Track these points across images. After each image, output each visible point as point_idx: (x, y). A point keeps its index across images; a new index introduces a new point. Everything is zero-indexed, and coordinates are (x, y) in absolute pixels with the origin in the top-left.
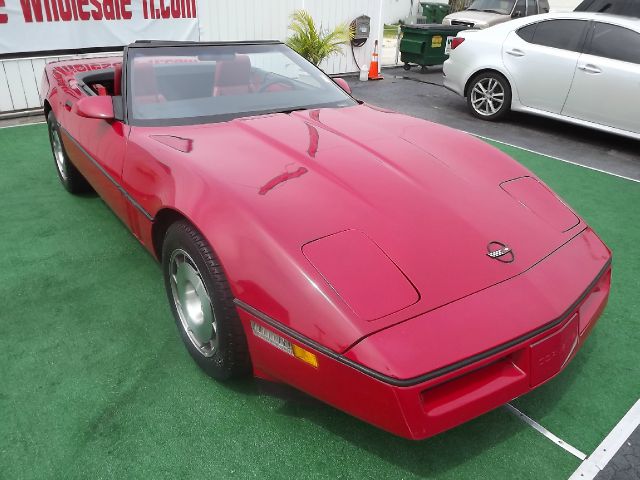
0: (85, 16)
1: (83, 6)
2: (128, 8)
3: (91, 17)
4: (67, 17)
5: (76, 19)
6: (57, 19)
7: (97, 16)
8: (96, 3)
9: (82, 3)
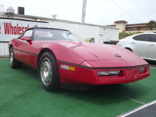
3: (21, 34)
4: (15, 34)
6: (13, 34)
8: (23, 31)
9: (19, 31)
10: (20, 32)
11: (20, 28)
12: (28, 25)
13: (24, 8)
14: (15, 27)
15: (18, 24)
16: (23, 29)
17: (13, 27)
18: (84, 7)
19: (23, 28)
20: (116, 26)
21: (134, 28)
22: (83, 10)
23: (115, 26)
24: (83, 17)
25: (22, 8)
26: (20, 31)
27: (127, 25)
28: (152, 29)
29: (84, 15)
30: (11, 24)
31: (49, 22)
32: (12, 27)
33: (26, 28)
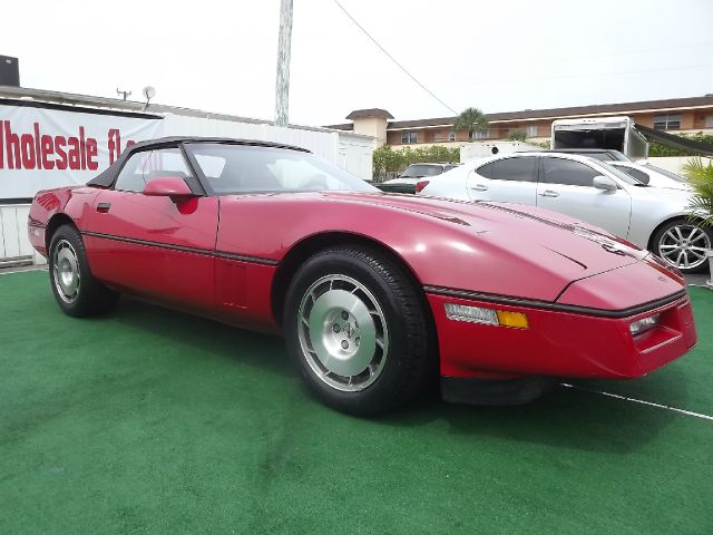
0: (49, 165)
1: (48, 156)
2: (94, 159)
3: (55, 167)
4: (30, 165)
5: (40, 167)
6: (19, 167)
7: (61, 166)
8: (62, 153)
9: (47, 152)
10: (50, 158)
11: (47, 139)
12: (82, 129)
13: (15, 61)
14: (27, 138)
15: (36, 125)
16: (61, 146)
17: (20, 137)
18: (283, 57)
19: (60, 140)
20: (355, 128)
21: (414, 135)
22: (279, 70)
23: (351, 127)
24: (281, 97)
25: (8, 61)
26: (51, 152)
27: (390, 125)
28: (471, 136)
29: (283, 89)
30: (8, 123)
31: (164, 114)
32: (12, 138)
33: (73, 141)
